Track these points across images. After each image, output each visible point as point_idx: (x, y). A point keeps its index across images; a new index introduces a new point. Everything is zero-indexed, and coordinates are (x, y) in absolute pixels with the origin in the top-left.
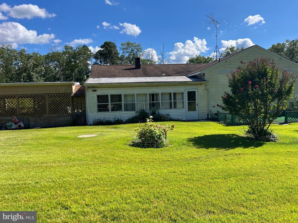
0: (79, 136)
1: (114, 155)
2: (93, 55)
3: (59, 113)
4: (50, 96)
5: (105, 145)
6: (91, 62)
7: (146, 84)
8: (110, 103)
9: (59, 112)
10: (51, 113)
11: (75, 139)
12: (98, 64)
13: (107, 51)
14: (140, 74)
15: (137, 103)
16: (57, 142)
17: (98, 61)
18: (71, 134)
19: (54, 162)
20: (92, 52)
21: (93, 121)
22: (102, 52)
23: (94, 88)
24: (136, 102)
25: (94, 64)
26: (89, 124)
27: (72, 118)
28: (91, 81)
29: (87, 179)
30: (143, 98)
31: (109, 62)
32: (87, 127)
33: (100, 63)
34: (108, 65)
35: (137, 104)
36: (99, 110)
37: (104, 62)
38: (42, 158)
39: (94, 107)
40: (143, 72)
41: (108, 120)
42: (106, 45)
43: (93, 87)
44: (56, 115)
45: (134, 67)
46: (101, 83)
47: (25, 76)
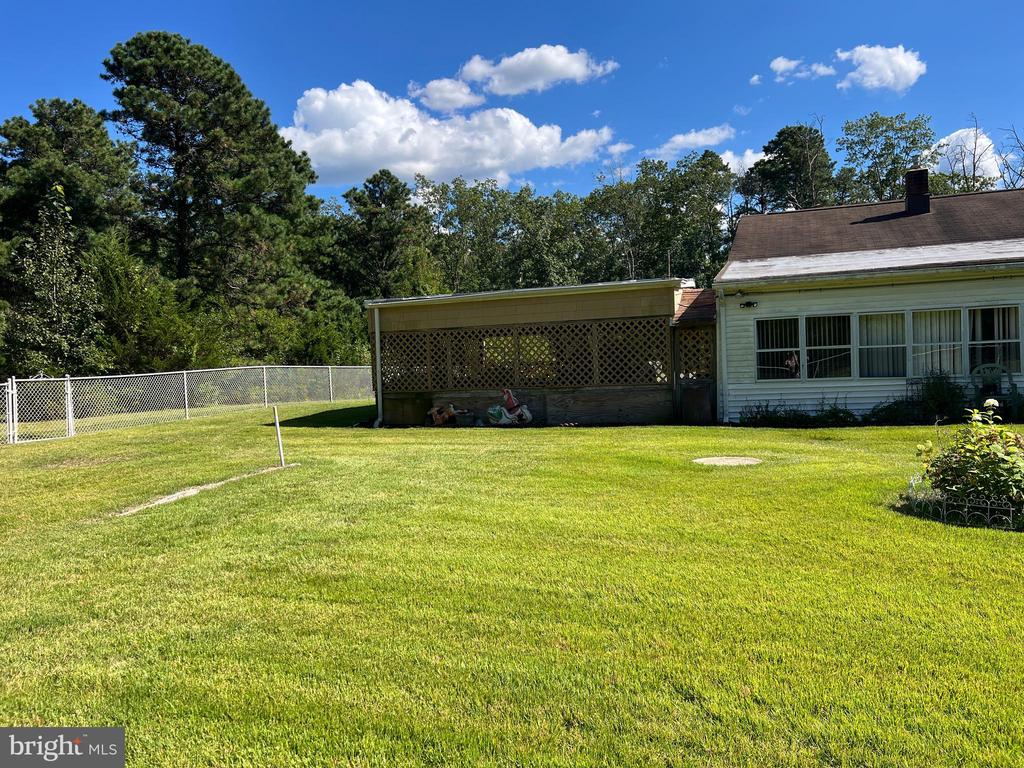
0: (698, 461)
1: (833, 539)
2: (735, 183)
3: (630, 380)
4: (604, 325)
5: (795, 499)
6: (728, 206)
7: (958, 270)
8: (803, 348)
9: (630, 376)
10: (606, 381)
11: (686, 468)
12: (752, 209)
13: (788, 161)
14: (929, 234)
15: (914, 347)
16: (632, 473)
17: (754, 202)
18: (671, 451)
19: (632, 536)
20: (732, 171)
21: (740, 410)
22: (768, 166)
23: (748, 294)
24: (909, 344)
25: (739, 213)
26: (726, 420)
27: (669, 397)
28: (734, 271)
29: (747, 609)
30: (943, 326)
31: (792, 200)
32: (722, 429)
33: (758, 208)
34: (789, 210)
35: (915, 350)
36: (763, 374)
37: (775, 200)
38: (594, 521)
39: (745, 364)
40: (939, 223)
41: (795, 408)
42: (786, 139)
43: (743, 293)
44: (620, 387)
45: (902, 207)
46: (774, 277)
47: (530, 270)
